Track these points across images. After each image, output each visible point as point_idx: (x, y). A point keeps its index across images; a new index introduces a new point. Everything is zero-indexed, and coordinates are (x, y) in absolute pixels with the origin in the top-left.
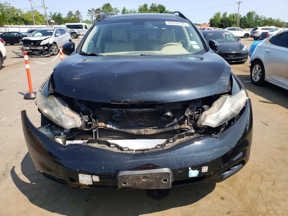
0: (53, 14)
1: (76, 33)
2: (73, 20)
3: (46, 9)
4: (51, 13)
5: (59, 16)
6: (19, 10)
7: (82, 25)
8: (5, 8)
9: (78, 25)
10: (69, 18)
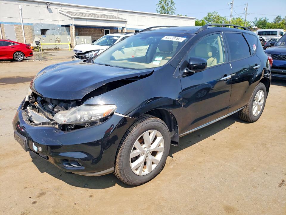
0: (258, 19)
1: (264, 40)
2: (279, 25)
3: (247, 16)
4: (256, 19)
5: (265, 21)
6: (224, 18)
7: (277, 32)
8: (212, 17)
9: (272, 32)
10: (275, 23)
